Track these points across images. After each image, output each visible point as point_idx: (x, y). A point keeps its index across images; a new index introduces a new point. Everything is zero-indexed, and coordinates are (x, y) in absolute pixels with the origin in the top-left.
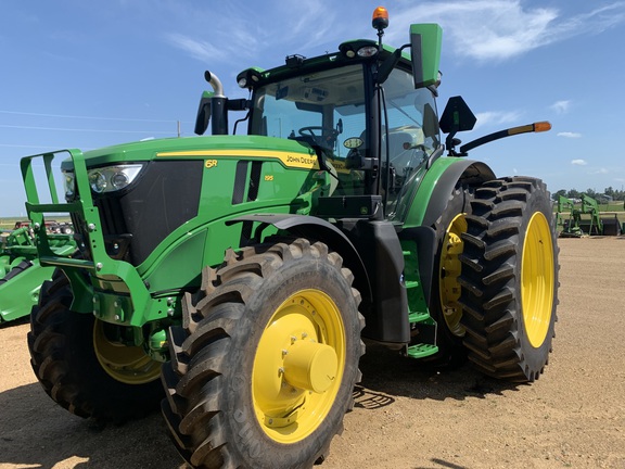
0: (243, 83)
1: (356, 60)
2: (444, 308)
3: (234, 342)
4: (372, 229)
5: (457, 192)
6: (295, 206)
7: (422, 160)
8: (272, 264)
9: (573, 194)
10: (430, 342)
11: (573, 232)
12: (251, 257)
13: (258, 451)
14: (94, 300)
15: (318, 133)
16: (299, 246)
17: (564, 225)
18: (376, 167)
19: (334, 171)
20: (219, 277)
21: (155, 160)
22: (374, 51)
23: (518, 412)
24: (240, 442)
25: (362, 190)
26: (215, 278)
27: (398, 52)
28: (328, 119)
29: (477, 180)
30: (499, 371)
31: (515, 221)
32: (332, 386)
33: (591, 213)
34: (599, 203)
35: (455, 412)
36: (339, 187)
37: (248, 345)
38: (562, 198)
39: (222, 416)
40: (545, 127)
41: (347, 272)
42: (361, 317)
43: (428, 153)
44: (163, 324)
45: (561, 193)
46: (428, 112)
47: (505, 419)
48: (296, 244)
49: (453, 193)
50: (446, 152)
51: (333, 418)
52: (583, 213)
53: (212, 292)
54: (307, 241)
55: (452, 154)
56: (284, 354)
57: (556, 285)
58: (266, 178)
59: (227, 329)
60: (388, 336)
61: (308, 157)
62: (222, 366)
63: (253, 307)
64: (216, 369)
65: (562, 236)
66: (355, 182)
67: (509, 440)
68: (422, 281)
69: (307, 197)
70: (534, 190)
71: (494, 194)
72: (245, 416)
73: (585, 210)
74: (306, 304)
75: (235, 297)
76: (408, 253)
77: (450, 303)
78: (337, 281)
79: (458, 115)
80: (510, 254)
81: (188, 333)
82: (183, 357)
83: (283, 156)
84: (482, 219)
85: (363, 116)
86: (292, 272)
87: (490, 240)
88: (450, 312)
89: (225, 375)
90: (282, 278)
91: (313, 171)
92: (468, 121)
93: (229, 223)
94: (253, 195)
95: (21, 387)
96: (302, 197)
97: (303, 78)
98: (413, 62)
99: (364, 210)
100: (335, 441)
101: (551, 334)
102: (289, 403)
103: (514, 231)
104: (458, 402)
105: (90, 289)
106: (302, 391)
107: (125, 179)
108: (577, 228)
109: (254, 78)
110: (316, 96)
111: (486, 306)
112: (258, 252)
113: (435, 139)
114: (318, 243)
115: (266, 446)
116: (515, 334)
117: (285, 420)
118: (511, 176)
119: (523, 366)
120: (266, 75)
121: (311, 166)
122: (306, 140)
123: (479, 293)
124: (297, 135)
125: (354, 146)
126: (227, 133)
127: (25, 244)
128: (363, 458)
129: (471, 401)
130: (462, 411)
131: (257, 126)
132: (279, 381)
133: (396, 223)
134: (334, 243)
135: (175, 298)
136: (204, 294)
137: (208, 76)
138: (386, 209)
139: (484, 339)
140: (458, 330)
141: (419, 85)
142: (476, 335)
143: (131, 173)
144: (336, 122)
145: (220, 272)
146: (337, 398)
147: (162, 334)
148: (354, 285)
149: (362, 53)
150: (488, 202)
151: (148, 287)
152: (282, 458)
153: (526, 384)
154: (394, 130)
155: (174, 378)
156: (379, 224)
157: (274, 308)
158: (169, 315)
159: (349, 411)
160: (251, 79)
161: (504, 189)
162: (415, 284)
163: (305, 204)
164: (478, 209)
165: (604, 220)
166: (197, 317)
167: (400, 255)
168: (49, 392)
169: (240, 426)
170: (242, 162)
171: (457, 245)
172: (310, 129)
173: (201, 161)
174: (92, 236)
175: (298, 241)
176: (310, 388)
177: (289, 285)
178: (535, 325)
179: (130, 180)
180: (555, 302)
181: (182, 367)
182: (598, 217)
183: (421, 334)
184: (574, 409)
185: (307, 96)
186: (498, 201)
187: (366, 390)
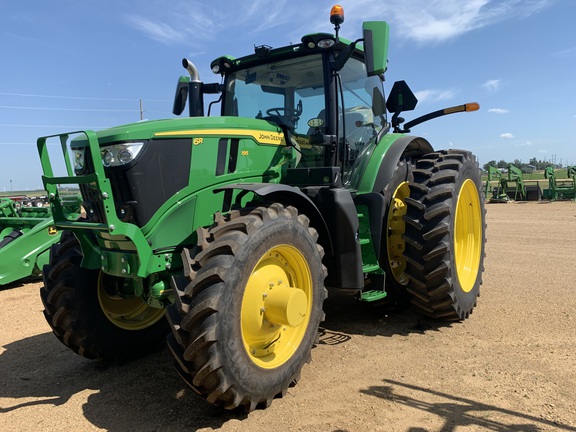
0: (216, 69)
1: (317, 50)
2: (391, 262)
3: (227, 286)
4: (332, 195)
5: (402, 164)
6: (267, 177)
7: (371, 136)
8: (255, 224)
9: (502, 164)
10: (379, 289)
11: (501, 198)
12: (237, 219)
13: (246, 374)
14: (102, 258)
15: (282, 113)
16: (275, 209)
17: (493, 193)
18: (334, 143)
19: (298, 146)
20: (212, 235)
21: (153, 139)
22: (332, 43)
23: (451, 343)
24: (233, 365)
25: (322, 162)
26: (209, 236)
27: (353, 45)
28: (289, 101)
29: (418, 152)
30: (437, 311)
31: (449, 187)
32: (303, 322)
33: (516, 181)
34: (523, 172)
35: (401, 345)
36: (302, 161)
37: (237, 288)
38: (491, 168)
39: (218, 345)
40: (474, 107)
41: (313, 231)
42: (324, 268)
43: (377, 130)
44: (162, 276)
45: (492, 163)
46: (377, 94)
47: (442, 349)
48: (273, 208)
49: (398, 165)
50: (392, 129)
51: (304, 349)
52: (510, 181)
53: (207, 247)
54: (281, 205)
55: (397, 130)
56: (264, 296)
57: (484, 240)
58: (243, 153)
59: (222, 275)
60: (345, 283)
61: (276, 134)
62: (218, 305)
63: (241, 258)
64: (214, 307)
65: (492, 202)
66: (316, 156)
67: (444, 364)
68: (373, 238)
69: (277, 168)
70: (465, 161)
71: (432, 164)
72: (236, 346)
73: (512, 178)
74: (280, 257)
75: (227, 250)
76: (361, 215)
77: (395, 258)
78: (306, 238)
79: (402, 97)
80: (446, 214)
81: (189, 280)
82: (185, 299)
83: (256, 134)
84: (423, 186)
85: (322, 98)
86: (271, 230)
87: (429, 203)
88: (395, 265)
89: (221, 312)
90: (263, 235)
91: (280, 147)
92: (410, 102)
93: (216, 191)
94: (232, 168)
95: (27, 339)
96: (272, 169)
97: (270, 66)
98: (365, 52)
99: (326, 180)
100: (305, 369)
101: (479, 281)
102: (268, 338)
103: (448, 195)
104: (403, 338)
105: (96, 249)
106: (279, 326)
107: (130, 155)
108: (504, 195)
109: (226, 65)
110: (279, 80)
111: (426, 258)
112: (242, 215)
113: (382, 118)
114: (290, 207)
115: (252, 370)
116: (449, 280)
117: (265, 351)
118: (447, 149)
119: (456, 307)
120: (237, 63)
121: (278, 143)
122: (273, 120)
123: (420, 247)
124: (265, 115)
125: (316, 125)
126: (202, 115)
127: (10, 216)
128: (328, 381)
129: (414, 336)
130: (406, 344)
131: (229, 108)
132: (261, 318)
133: (352, 190)
134: (302, 207)
135: (171, 255)
136: (200, 249)
137: (185, 64)
138: (343, 178)
139: (424, 285)
140: (403, 280)
141: (370, 74)
142: (417, 282)
143: (135, 150)
144: (296, 103)
145: (213, 231)
146: (306, 333)
147: (161, 285)
148: (319, 242)
149: (321, 44)
150: (427, 171)
151: (150, 245)
152: (265, 380)
153: (458, 321)
154: (349, 110)
155: (178, 316)
156: (338, 191)
157: (257, 259)
158: (167, 268)
159: (314, 346)
160: (223, 65)
161: (440, 160)
162: (367, 241)
163: (276, 175)
164: (419, 177)
165: (528, 187)
166: (196, 267)
167: (355, 216)
168: (61, 338)
169: (233, 353)
170: (223, 140)
171: (401, 208)
172: (276, 110)
173: (189, 139)
174: (106, 203)
175: (274, 205)
176: (287, 323)
177: (267, 242)
178: (465, 275)
179: (134, 156)
180: (483, 255)
181: (185, 307)
182: (523, 185)
183: (373, 282)
184: (496, 339)
185: (271, 80)
186: (435, 170)
187: (327, 330)
